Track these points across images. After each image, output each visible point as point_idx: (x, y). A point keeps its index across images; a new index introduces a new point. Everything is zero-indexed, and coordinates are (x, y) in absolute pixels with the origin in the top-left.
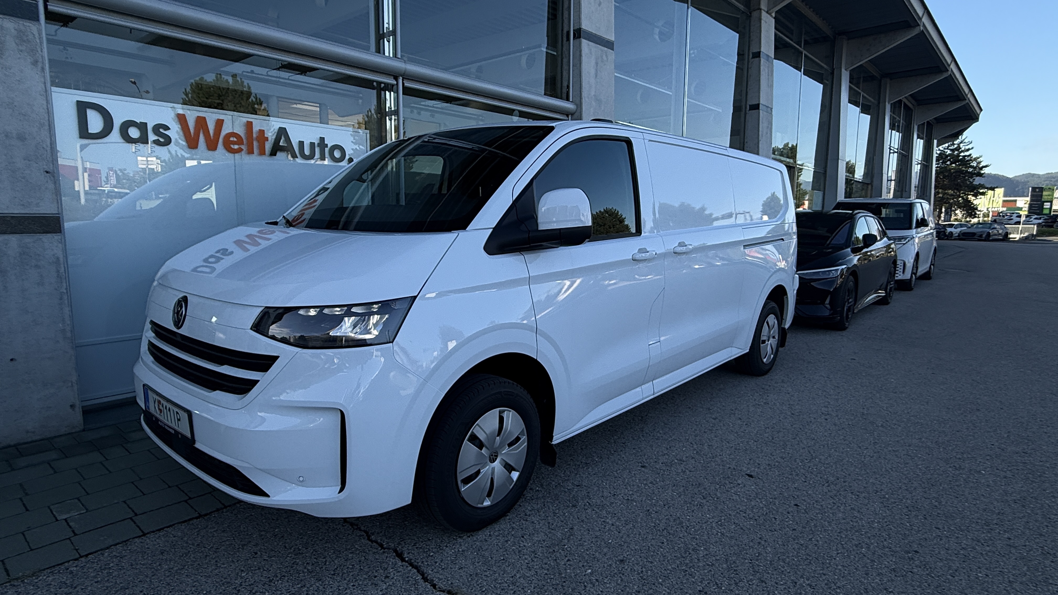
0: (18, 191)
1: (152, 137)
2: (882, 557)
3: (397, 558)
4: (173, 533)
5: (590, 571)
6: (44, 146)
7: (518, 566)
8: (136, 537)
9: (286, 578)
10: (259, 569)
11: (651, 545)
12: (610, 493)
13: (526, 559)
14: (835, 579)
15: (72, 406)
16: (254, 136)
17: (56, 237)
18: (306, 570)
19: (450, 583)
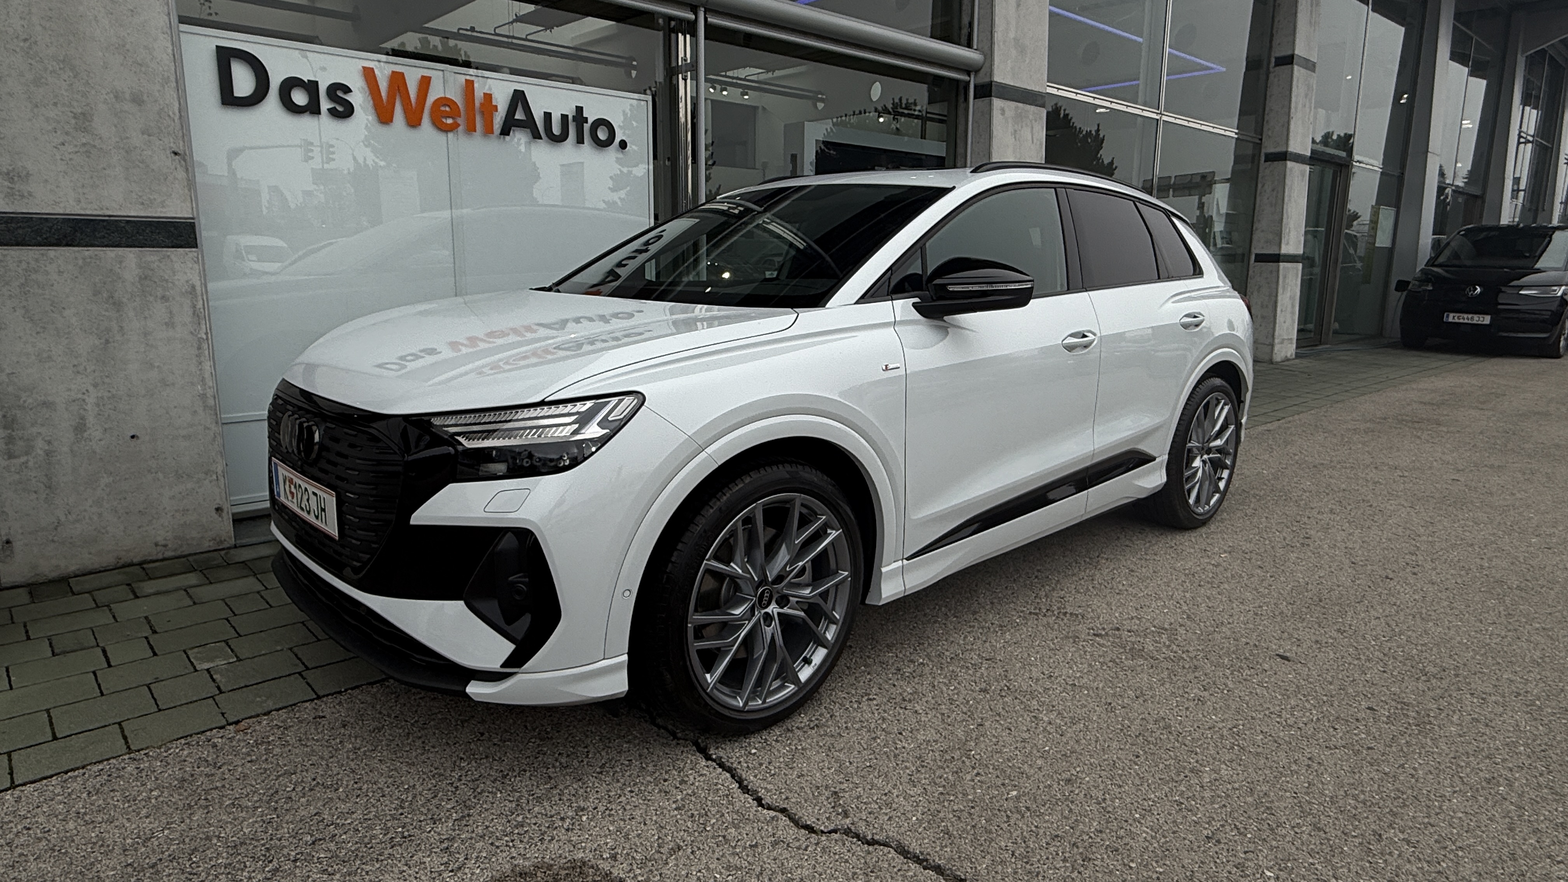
0: (135, 181)
1: (325, 105)
2: (1538, 802)
3: (698, 754)
4: (360, 697)
5: (1015, 793)
6: (171, 113)
7: (894, 778)
8: (306, 701)
9: (528, 774)
10: (487, 757)
11: (1117, 758)
12: (1043, 673)
13: (906, 768)
14: (1452, 833)
15: (218, 510)
16: (477, 104)
17: (190, 255)
18: (558, 764)
19: (784, 797)
